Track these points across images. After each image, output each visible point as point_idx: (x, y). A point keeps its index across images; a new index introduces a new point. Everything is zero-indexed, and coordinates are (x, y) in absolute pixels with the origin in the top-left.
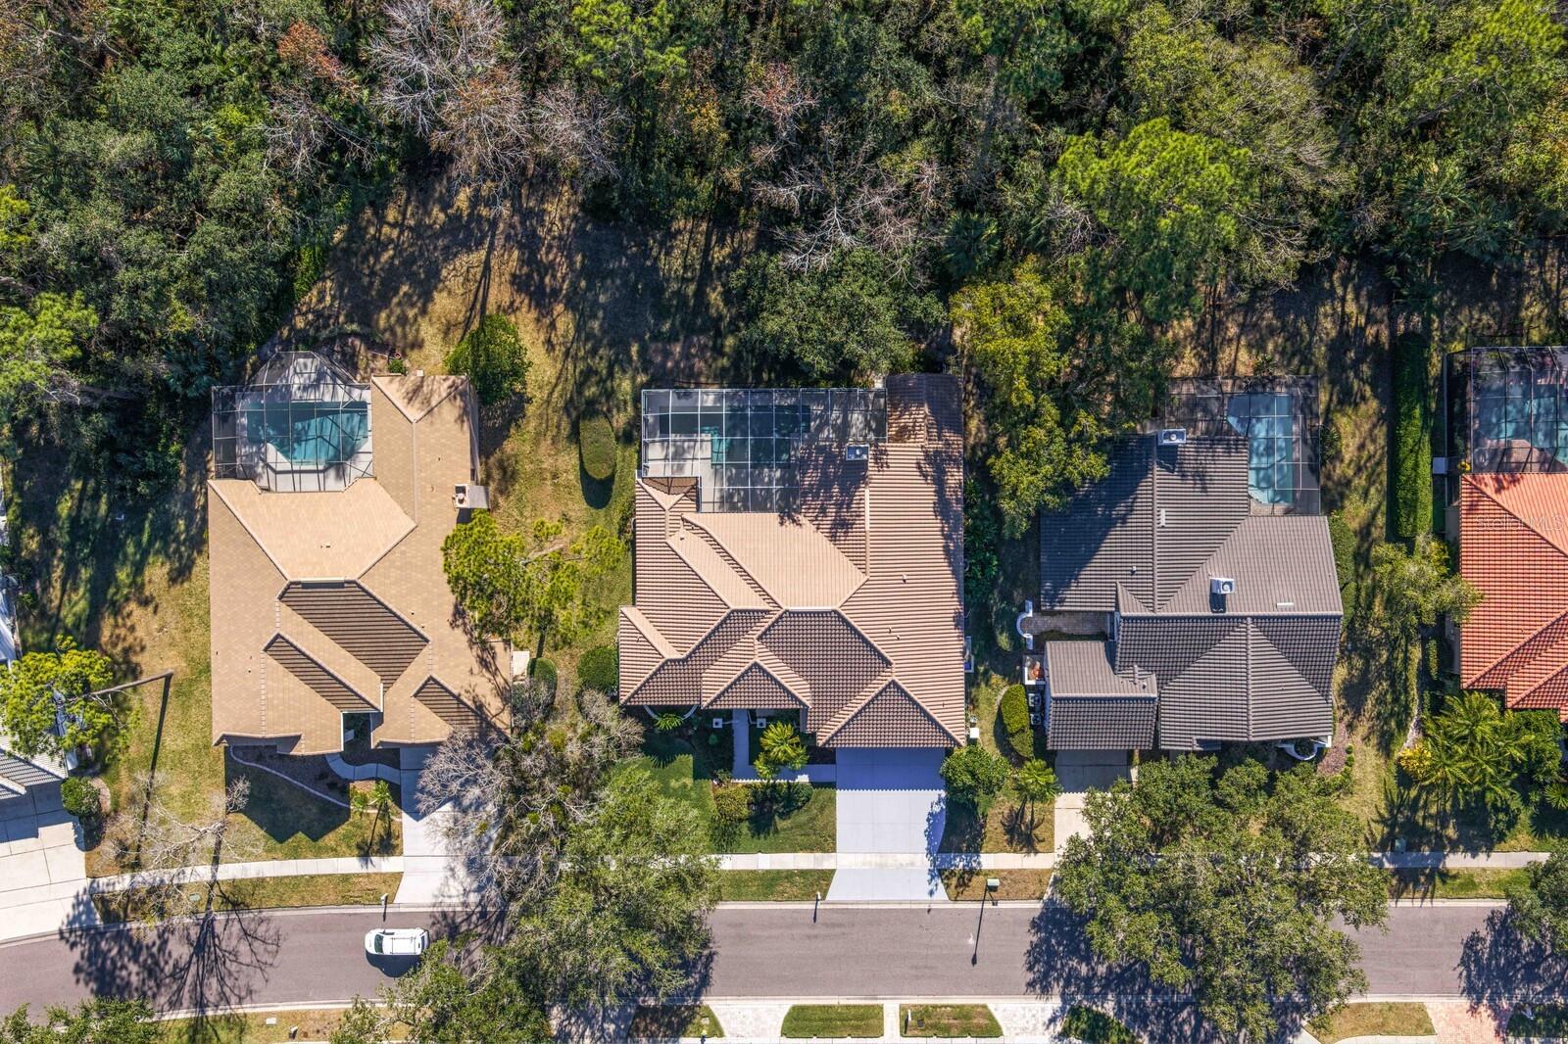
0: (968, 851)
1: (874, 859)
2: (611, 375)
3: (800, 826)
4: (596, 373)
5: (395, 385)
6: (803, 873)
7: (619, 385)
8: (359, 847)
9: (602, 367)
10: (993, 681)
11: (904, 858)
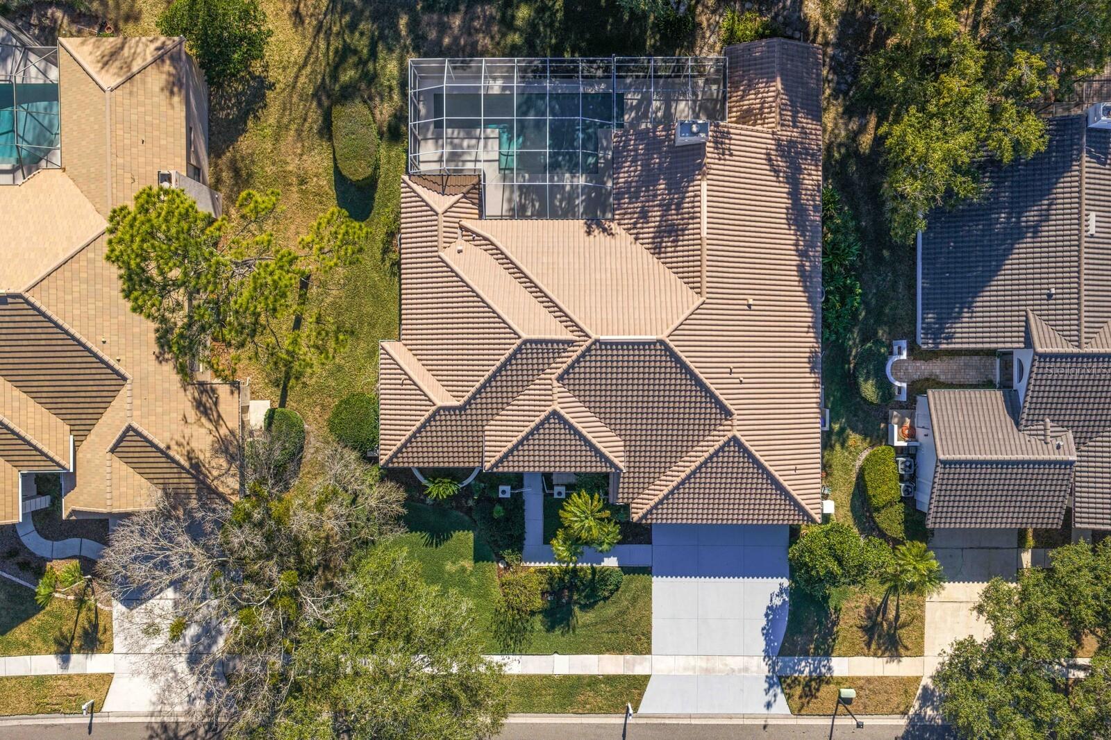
0: (816, 654)
1: (701, 663)
2: (373, 54)
3: (605, 622)
4: (355, 52)
5: (88, 48)
6: (610, 679)
7: (384, 67)
8: (58, 642)
9: (362, 45)
10: (850, 442)
11: (736, 663)
